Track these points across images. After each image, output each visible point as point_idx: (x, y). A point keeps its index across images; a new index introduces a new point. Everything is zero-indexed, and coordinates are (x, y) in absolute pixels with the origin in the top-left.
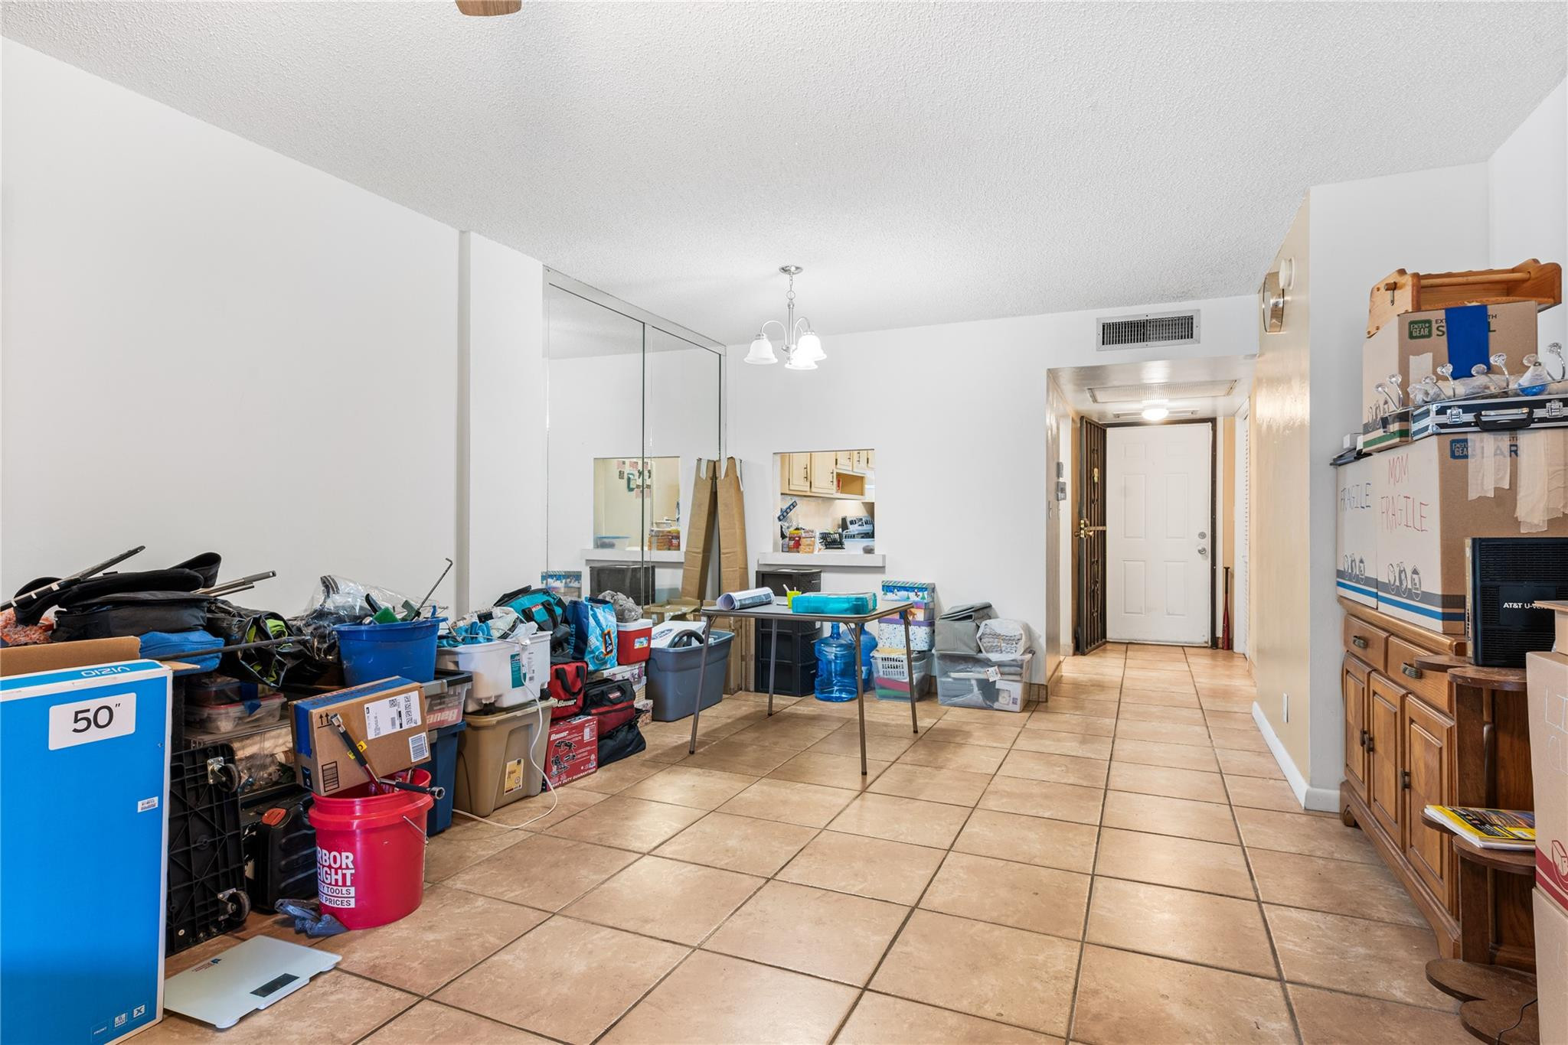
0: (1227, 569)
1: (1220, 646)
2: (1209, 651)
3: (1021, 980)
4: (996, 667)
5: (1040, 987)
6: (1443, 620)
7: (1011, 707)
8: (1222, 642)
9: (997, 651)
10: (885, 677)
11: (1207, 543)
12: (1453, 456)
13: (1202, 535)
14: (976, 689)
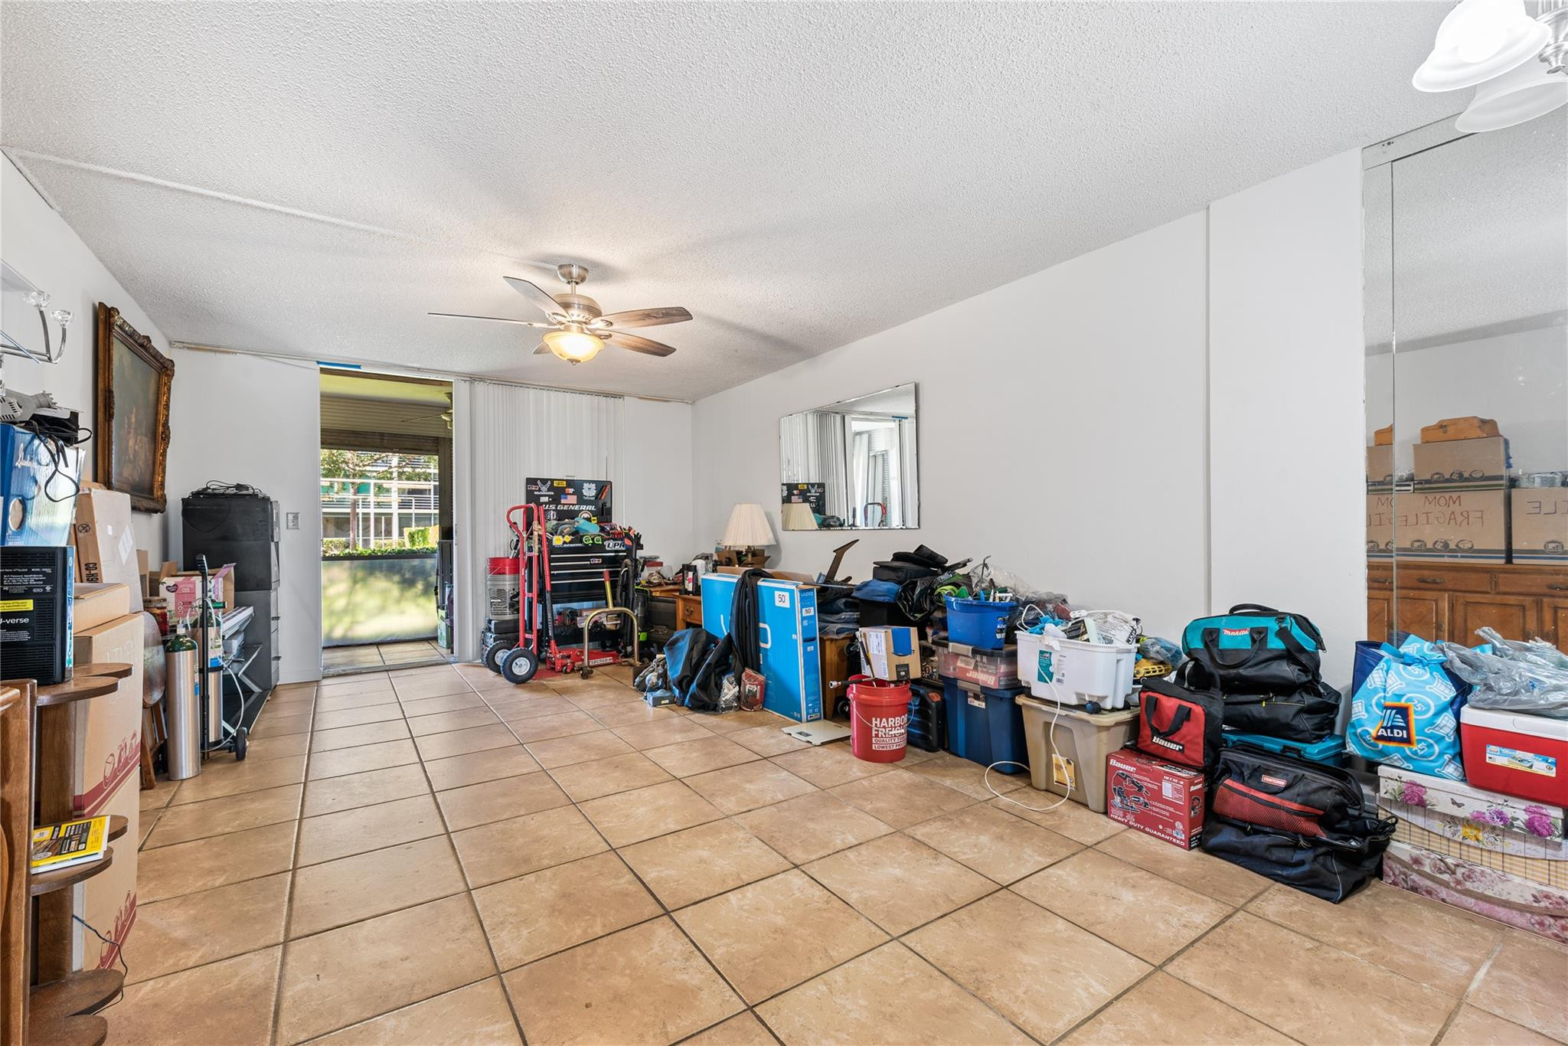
3: (526, 906)
5: (508, 909)
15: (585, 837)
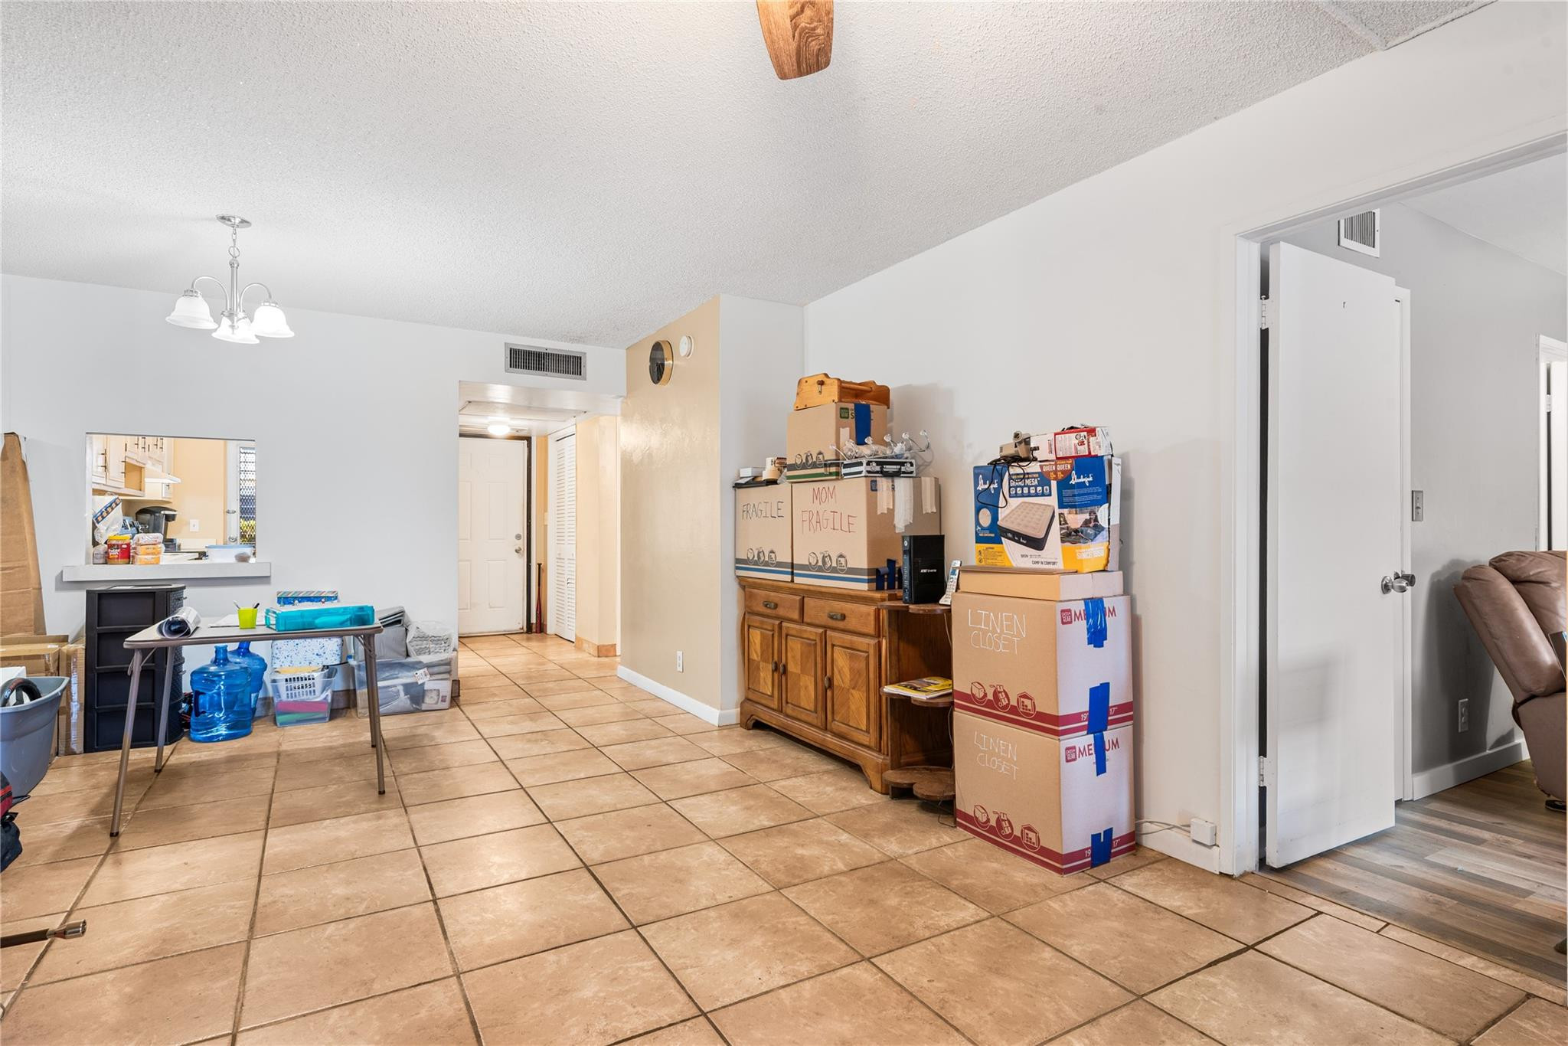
0: (539, 565)
1: (534, 630)
2: (525, 635)
3: (714, 875)
4: (426, 669)
5: (728, 873)
6: (868, 582)
7: (441, 705)
8: (535, 627)
9: (425, 653)
10: (290, 699)
11: (522, 544)
12: (872, 490)
13: (518, 537)
14: (402, 694)
15: (673, 945)
